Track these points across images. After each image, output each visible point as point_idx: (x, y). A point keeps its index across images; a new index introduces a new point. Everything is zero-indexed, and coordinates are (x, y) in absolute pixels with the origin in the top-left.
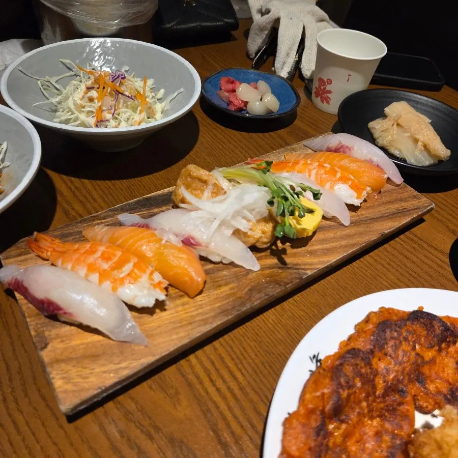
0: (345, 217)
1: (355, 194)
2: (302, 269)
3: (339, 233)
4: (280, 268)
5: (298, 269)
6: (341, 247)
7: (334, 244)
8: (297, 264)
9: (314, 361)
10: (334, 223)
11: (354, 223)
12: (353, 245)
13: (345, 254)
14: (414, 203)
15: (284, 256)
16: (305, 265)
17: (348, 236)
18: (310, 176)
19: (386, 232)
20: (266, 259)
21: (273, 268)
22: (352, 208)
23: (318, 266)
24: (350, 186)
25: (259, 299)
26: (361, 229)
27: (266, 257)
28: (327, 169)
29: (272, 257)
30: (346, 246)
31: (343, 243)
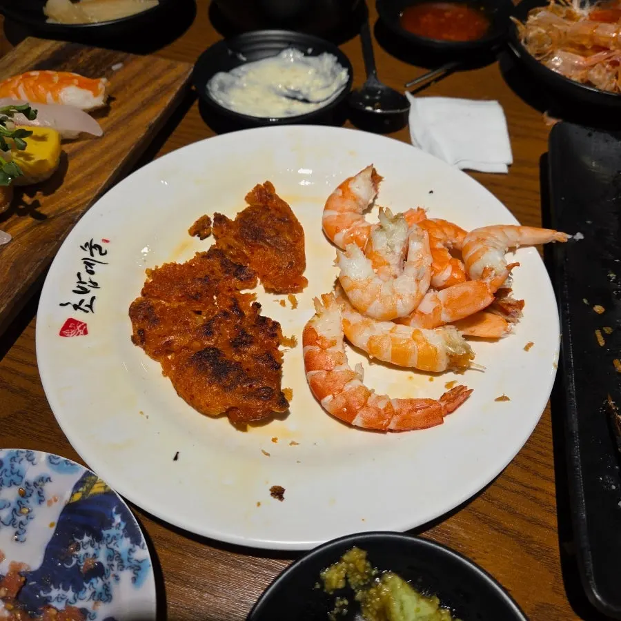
0: (95, 128)
1: (90, 93)
2: (70, 211)
3: (97, 149)
4: (39, 224)
5: (63, 214)
6: (106, 163)
7: (97, 164)
8: (61, 209)
10: (86, 142)
11: (108, 131)
12: (119, 155)
13: (115, 169)
15: (38, 209)
16: (70, 205)
17: (107, 150)
18: (18, 96)
19: (153, 122)
21: (31, 228)
22: (96, 113)
23: (88, 198)
24: (77, 86)
25: (30, 271)
26: (122, 131)
27: (16, 222)
28: (36, 78)
29: (22, 217)
30: (111, 160)
31: (107, 157)
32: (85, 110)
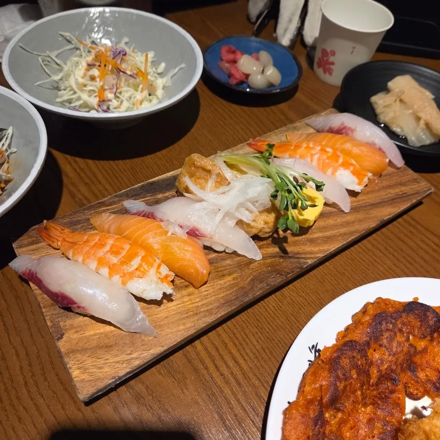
0: (345, 204)
1: (356, 180)
2: (302, 258)
3: (339, 220)
4: (281, 257)
5: (298, 258)
6: (341, 235)
7: (334, 232)
8: (298, 253)
9: (313, 351)
10: (334, 210)
11: (354, 209)
12: (352, 233)
13: (345, 242)
14: (414, 187)
15: (285, 245)
16: (305, 254)
17: (348, 224)
18: (312, 160)
19: (385, 219)
20: (268, 248)
21: (274, 257)
22: (352, 193)
23: (318, 255)
24: (352, 172)
25: (261, 289)
26: (360, 215)
27: (268, 246)
28: (329, 154)
29: (274, 245)
30: (345, 234)
31: (343, 230)
32: (347, 190)
